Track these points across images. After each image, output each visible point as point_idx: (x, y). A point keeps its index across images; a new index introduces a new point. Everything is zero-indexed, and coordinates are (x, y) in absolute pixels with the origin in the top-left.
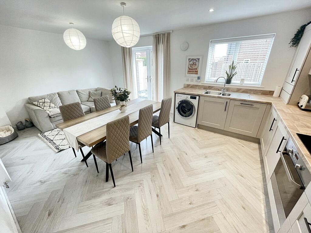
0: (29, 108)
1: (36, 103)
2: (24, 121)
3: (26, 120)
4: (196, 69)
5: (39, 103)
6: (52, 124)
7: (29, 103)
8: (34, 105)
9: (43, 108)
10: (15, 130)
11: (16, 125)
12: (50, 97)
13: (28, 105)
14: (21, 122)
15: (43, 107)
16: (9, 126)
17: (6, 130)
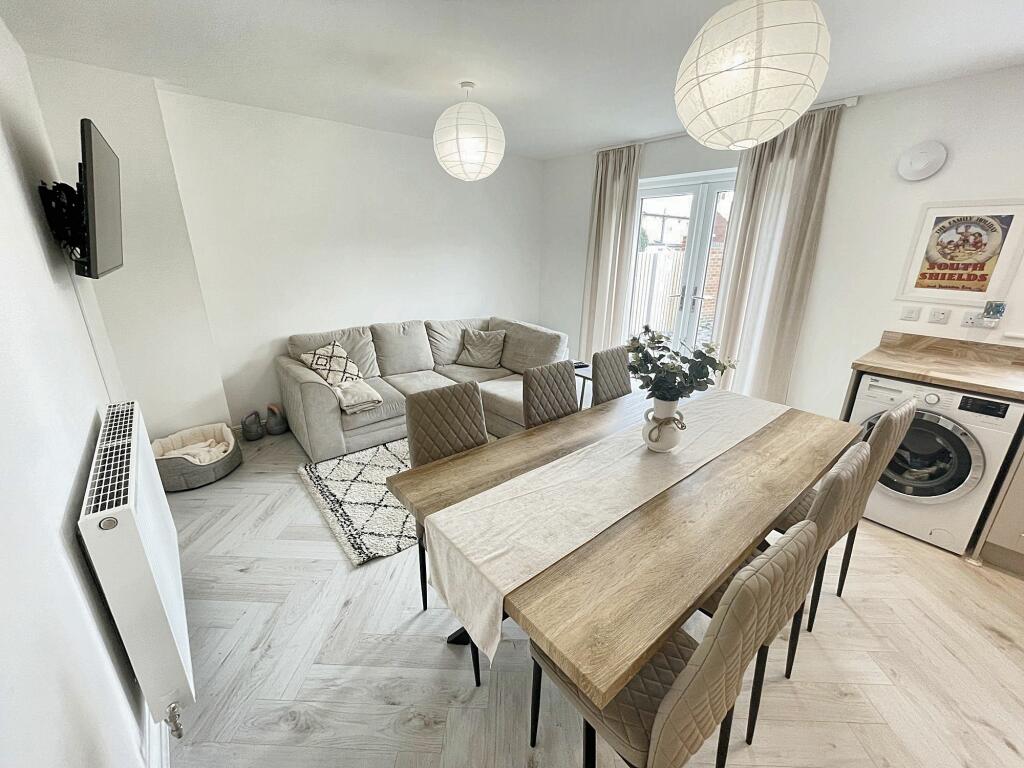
0: (287, 372)
1: (308, 358)
2: (264, 413)
3: (271, 411)
4: (982, 266)
5: (317, 357)
6: (345, 436)
7: (288, 355)
8: (303, 363)
9: (325, 376)
10: (236, 442)
11: (243, 423)
12: (349, 341)
13: (285, 361)
14: (256, 414)
15: (325, 373)
16: (225, 425)
17: (215, 437)
